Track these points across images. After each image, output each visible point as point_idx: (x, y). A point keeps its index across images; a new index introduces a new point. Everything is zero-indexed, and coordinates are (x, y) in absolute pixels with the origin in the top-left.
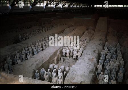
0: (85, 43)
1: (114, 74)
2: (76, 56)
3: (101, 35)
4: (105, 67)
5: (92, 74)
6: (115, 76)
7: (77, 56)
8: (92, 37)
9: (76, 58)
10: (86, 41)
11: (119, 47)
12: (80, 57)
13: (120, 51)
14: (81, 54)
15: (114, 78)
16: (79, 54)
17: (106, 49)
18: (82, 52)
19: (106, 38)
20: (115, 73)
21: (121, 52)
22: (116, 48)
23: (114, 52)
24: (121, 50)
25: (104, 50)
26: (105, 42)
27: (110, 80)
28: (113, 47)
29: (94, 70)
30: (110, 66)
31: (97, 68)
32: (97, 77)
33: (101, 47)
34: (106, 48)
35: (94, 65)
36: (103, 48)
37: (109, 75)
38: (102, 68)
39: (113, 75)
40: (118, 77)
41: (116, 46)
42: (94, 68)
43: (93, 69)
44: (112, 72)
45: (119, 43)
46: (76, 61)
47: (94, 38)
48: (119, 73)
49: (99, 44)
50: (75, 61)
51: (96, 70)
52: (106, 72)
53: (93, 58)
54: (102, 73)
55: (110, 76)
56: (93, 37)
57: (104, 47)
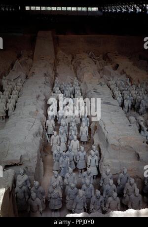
0: (19, 84)
1: (74, 130)
2: (4, 112)
3: (45, 66)
4: (58, 122)
5: (39, 138)
6: (77, 133)
7: (7, 112)
8: (30, 70)
9: (5, 115)
10: (20, 79)
11: (78, 85)
12: (13, 113)
13: (79, 91)
14: (15, 107)
15: (75, 137)
16: (10, 106)
17: (56, 91)
18: (16, 102)
19: (55, 70)
20: (75, 128)
21: (81, 93)
22: (72, 86)
23: (70, 94)
24: (81, 90)
25: (54, 93)
26: (55, 79)
27: (69, 141)
28: (68, 85)
29: (42, 130)
30: (67, 118)
31: (47, 126)
32: (49, 141)
33: (49, 89)
34: (56, 89)
35: (41, 122)
36: (53, 90)
37: (67, 134)
38: (54, 125)
39: (73, 133)
40: (81, 133)
41: (72, 83)
42: (42, 126)
43: (39, 129)
44: (71, 128)
45: (76, 78)
46: (6, 122)
47: (33, 73)
48: (81, 128)
49: (45, 84)
50: (4, 121)
51: (45, 130)
52: (61, 129)
53: (37, 110)
54: (55, 133)
55: (69, 134)
56: (32, 71)
57: (53, 87)
